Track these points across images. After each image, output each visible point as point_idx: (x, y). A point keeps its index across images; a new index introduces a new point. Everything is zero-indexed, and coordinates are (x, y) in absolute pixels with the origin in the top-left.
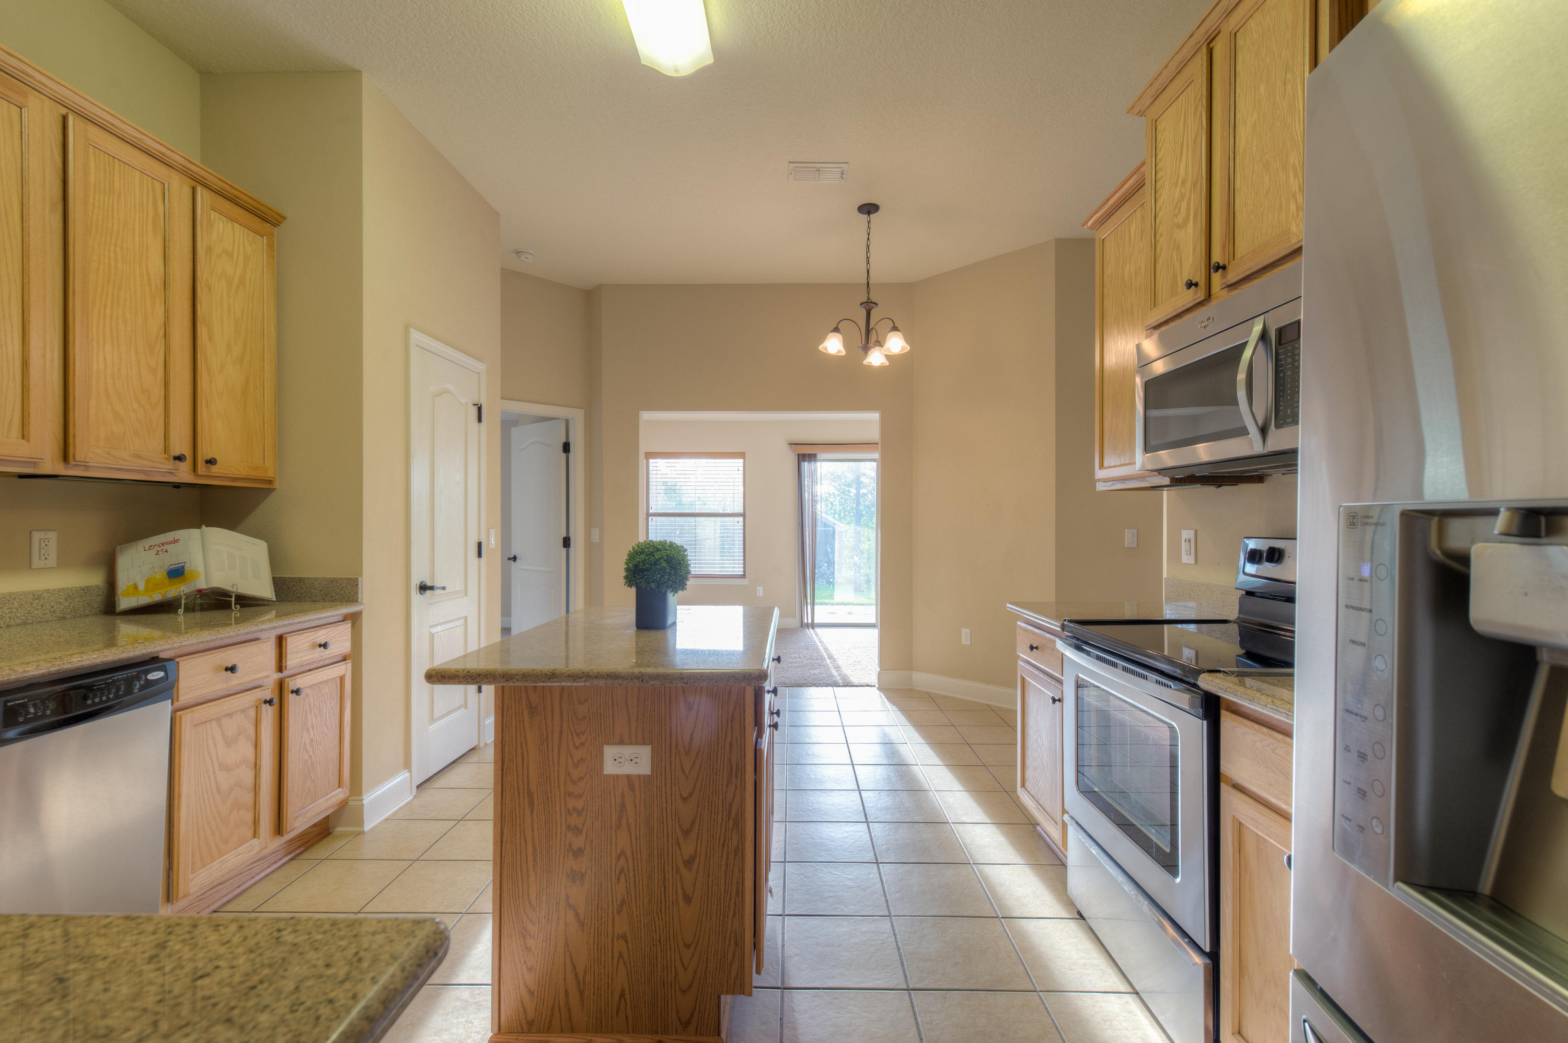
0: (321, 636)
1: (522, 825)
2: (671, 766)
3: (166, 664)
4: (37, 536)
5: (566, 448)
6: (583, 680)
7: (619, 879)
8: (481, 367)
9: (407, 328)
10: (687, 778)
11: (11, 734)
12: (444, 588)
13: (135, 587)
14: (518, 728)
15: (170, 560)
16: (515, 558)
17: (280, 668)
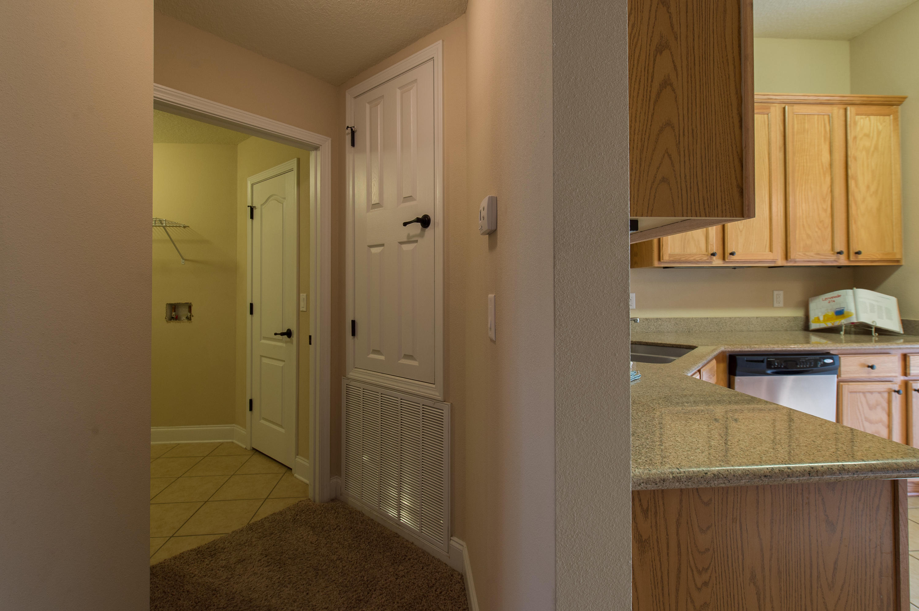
3: (833, 356)
4: (776, 293)
11: (769, 372)
13: (818, 318)
15: (836, 306)
17: (905, 373)
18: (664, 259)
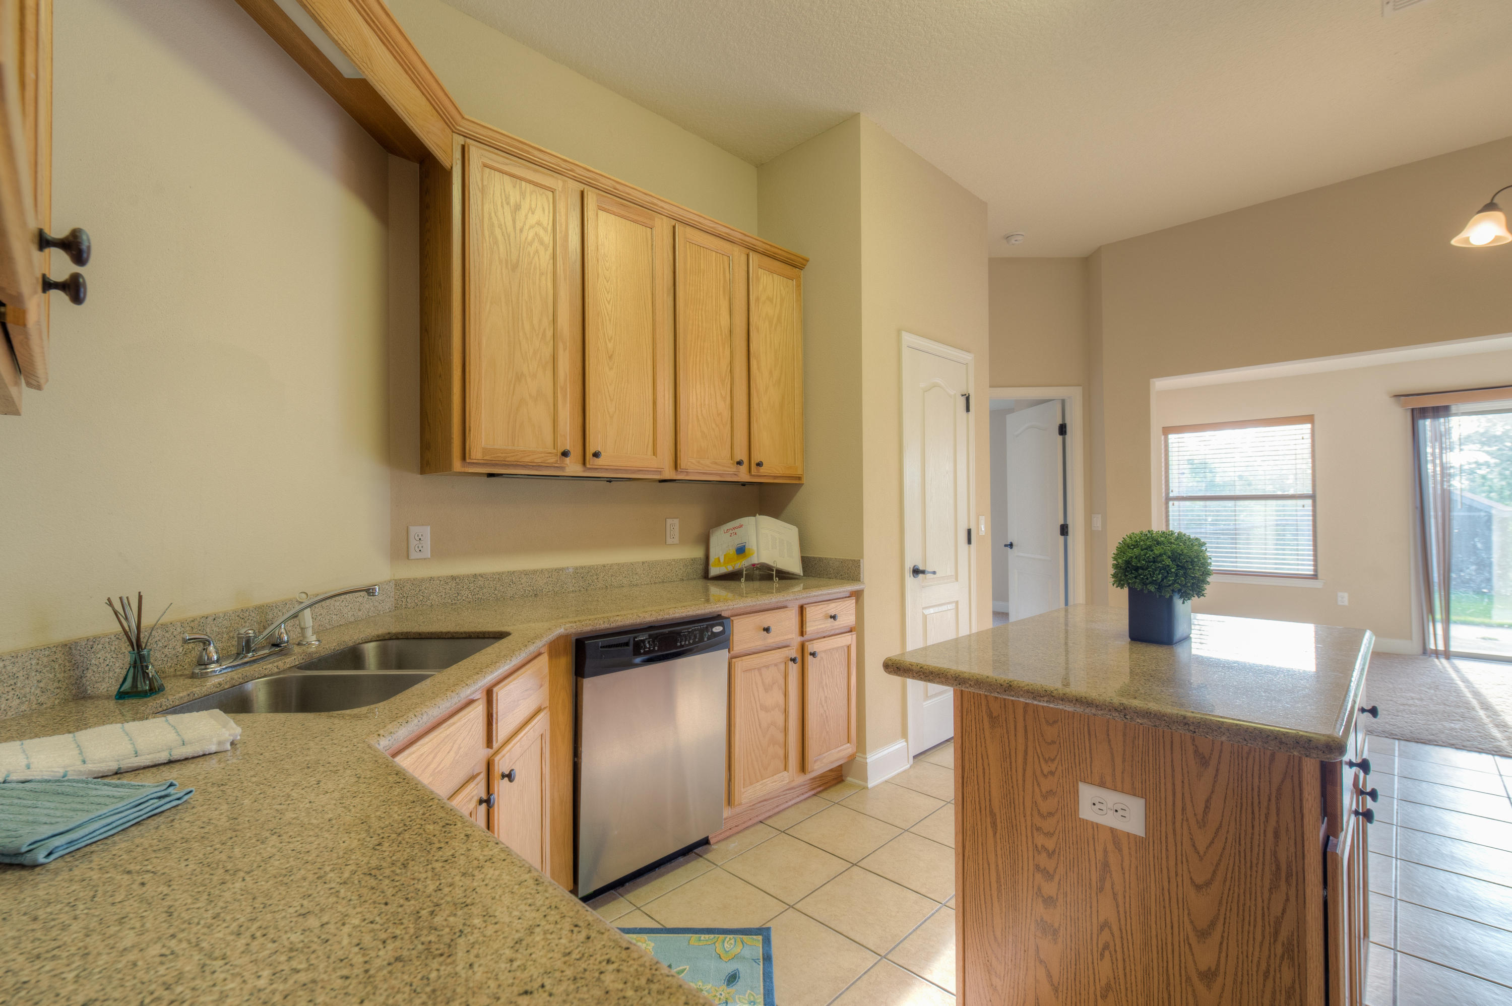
0: (832, 608)
1: (984, 844)
2: (1175, 834)
3: (724, 621)
4: (669, 521)
5: (1063, 430)
6: (1046, 699)
7: (1102, 955)
8: (968, 357)
9: (899, 332)
10: (1201, 859)
11: (638, 660)
12: (934, 573)
13: (719, 561)
14: (978, 737)
15: (737, 542)
16: (1011, 545)
17: (802, 633)
18: (473, 456)
